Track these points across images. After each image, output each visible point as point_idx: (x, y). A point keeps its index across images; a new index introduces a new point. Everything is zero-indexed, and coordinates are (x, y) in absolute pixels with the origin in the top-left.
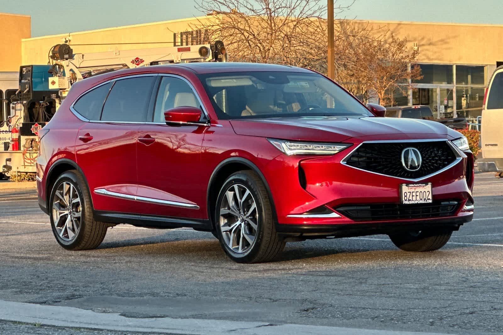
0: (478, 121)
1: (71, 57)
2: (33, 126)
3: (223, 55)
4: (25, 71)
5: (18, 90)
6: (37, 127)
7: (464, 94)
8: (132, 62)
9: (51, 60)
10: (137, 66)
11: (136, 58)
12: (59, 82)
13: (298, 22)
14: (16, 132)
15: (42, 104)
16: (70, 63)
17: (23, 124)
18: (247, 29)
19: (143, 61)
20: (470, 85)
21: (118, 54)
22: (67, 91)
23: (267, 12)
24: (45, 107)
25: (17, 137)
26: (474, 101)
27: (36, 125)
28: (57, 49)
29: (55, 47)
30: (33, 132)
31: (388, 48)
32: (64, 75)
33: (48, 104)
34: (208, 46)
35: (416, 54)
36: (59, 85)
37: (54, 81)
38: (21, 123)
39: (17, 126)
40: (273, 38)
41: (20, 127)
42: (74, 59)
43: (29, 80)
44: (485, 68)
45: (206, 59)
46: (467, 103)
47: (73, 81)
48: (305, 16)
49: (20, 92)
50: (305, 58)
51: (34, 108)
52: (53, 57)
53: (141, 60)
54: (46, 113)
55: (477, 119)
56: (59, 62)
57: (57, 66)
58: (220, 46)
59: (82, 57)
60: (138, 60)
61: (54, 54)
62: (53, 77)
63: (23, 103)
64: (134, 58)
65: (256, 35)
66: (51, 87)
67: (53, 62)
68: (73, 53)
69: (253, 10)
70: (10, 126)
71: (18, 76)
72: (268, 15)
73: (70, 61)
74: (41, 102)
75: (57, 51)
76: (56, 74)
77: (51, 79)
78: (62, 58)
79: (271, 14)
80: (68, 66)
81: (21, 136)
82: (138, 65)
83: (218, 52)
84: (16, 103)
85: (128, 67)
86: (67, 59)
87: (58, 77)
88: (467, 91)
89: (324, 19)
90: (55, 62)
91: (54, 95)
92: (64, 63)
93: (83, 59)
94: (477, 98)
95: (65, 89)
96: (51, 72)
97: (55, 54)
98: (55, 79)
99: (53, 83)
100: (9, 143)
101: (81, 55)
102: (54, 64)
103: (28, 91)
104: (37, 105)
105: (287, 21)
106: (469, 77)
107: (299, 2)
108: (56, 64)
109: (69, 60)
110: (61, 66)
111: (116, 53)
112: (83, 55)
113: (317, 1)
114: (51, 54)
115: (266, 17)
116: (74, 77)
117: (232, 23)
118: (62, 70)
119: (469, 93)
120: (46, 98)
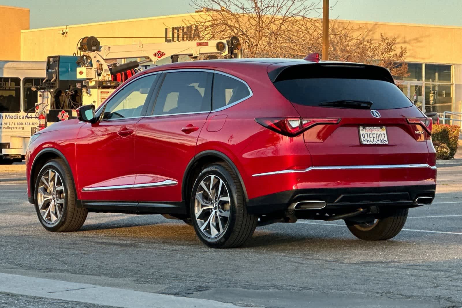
0: (444, 116)
1: (98, 48)
2: (59, 113)
3: (239, 50)
4: (52, 61)
5: (45, 78)
6: (64, 114)
7: (431, 91)
8: (154, 55)
9: (79, 51)
10: (158, 58)
11: (158, 51)
12: (87, 72)
13: (284, 20)
14: (43, 118)
15: (68, 92)
16: (97, 54)
17: (50, 111)
18: (237, 25)
19: (165, 54)
20: (437, 83)
21: (142, 47)
22: (94, 81)
23: (256, 10)
24: (70, 96)
25: (44, 124)
26: (441, 97)
27: (63, 112)
28: (85, 41)
29: (83, 39)
30: (59, 119)
31: (378, 47)
32: (92, 66)
33: (74, 93)
34: (225, 41)
35: (404, 53)
36: (87, 75)
37: (82, 71)
38: (47, 110)
39: (43, 113)
40: (260, 35)
41: (47, 114)
42: (101, 51)
43: (56, 70)
44: (452, 66)
45: (222, 53)
46: (434, 99)
47: (99, 72)
48: (290, 15)
49: (47, 81)
50: (290, 54)
51: (60, 96)
52: (81, 49)
53: (163, 53)
54: (71, 101)
55: (444, 114)
56: (87, 53)
57: (85, 57)
58: (235, 42)
59: (108, 49)
60: (160, 53)
61: (82, 45)
62: (80, 67)
63: (50, 91)
64: (156, 51)
65: (244, 32)
66: (79, 77)
67: (80, 53)
68: (100, 45)
69: (243, 9)
70: (37, 112)
71: (45, 66)
72: (257, 14)
73: (98, 53)
74: (67, 90)
75: (85, 43)
76: (84, 64)
77: (79, 70)
78: (90, 50)
79: (259, 12)
80: (95, 57)
81: (48, 122)
82: (160, 57)
83: (233, 47)
84: (44, 91)
85: (150, 59)
86: (94, 51)
87: (85, 68)
88: (434, 87)
89: (308, 19)
90: (82, 53)
91: (78, 84)
92: (92, 54)
93: (109, 50)
94: (444, 94)
95: (92, 79)
96: (79, 63)
97: (84, 46)
98: (83, 69)
99: (81, 73)
100: (36, 129)
101: (108, 47)
102: (81, 55)
103: (55, 80)
104: (63, 93)
105: (273, 20)
106: (437, 74)
107: (285, 1)
108: (84, 56)
109: (96, 51)
110: (88, 57)
111: (139, 47)
112: (109, 48)
113: (302, 2)
114: (79, 46)
115: (255, 15)
116: (100, 67)
117: (222, 20)
118: (89, 61)
119: (436, 89)
120: (71, 87)
